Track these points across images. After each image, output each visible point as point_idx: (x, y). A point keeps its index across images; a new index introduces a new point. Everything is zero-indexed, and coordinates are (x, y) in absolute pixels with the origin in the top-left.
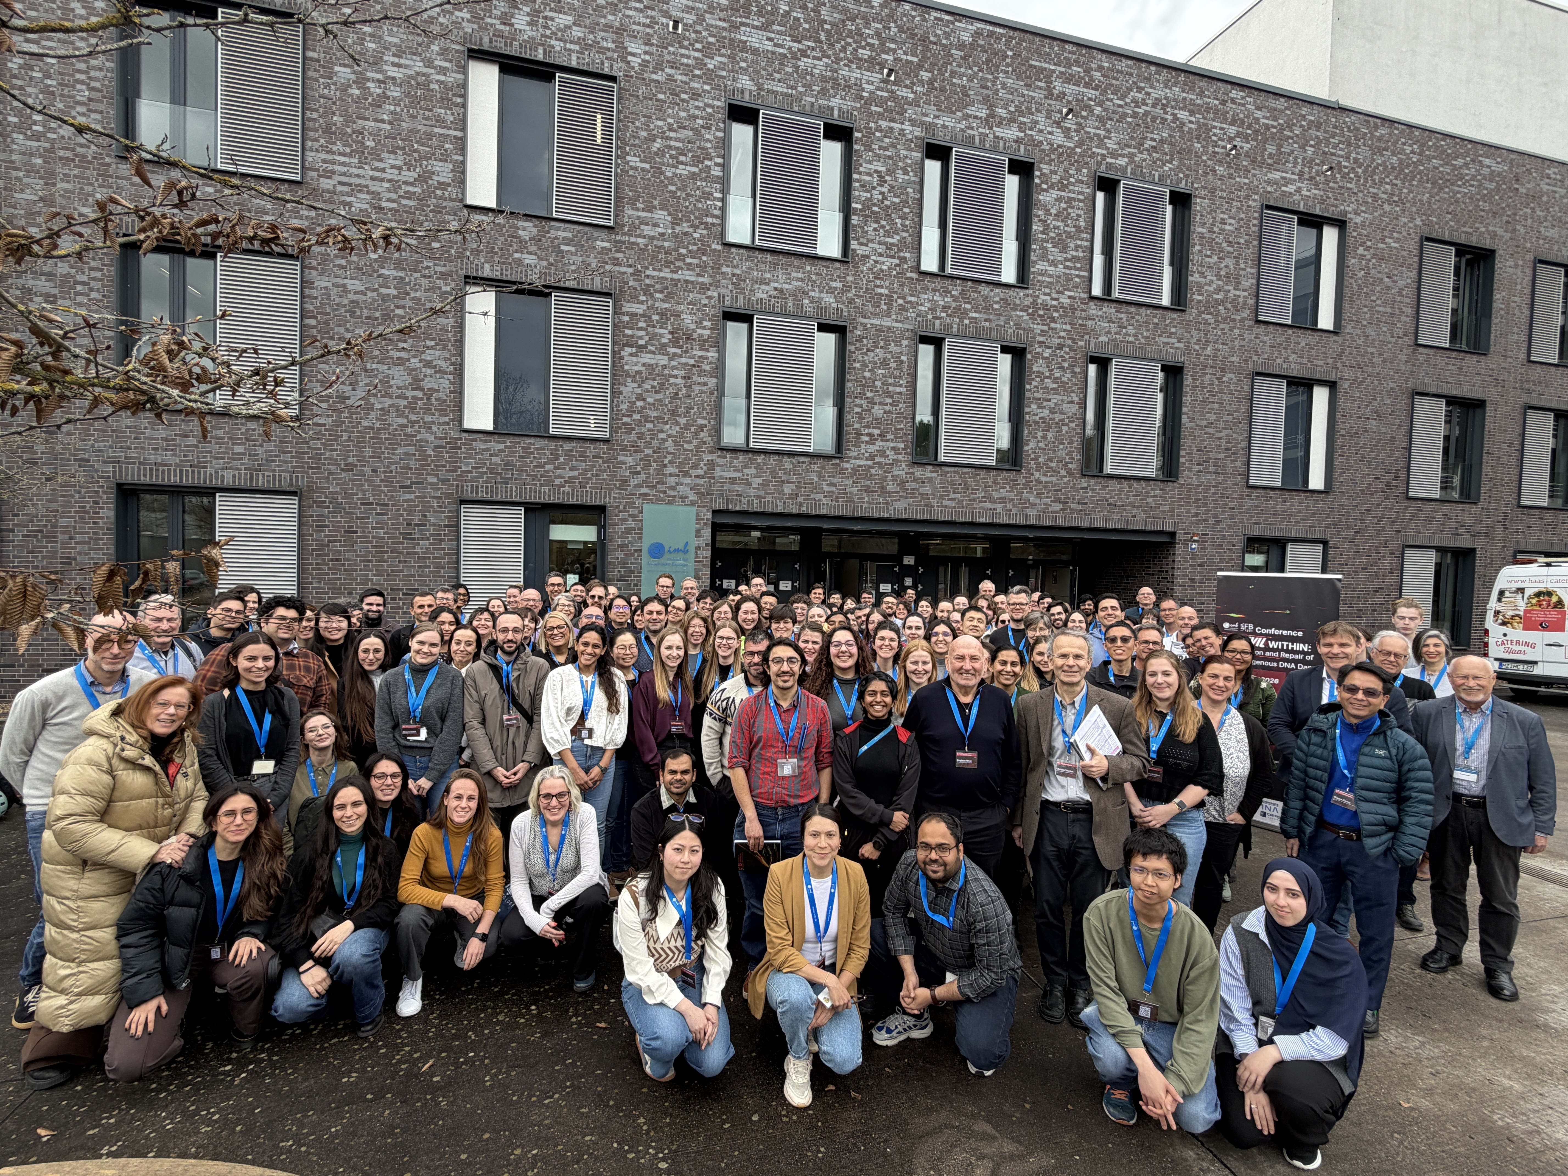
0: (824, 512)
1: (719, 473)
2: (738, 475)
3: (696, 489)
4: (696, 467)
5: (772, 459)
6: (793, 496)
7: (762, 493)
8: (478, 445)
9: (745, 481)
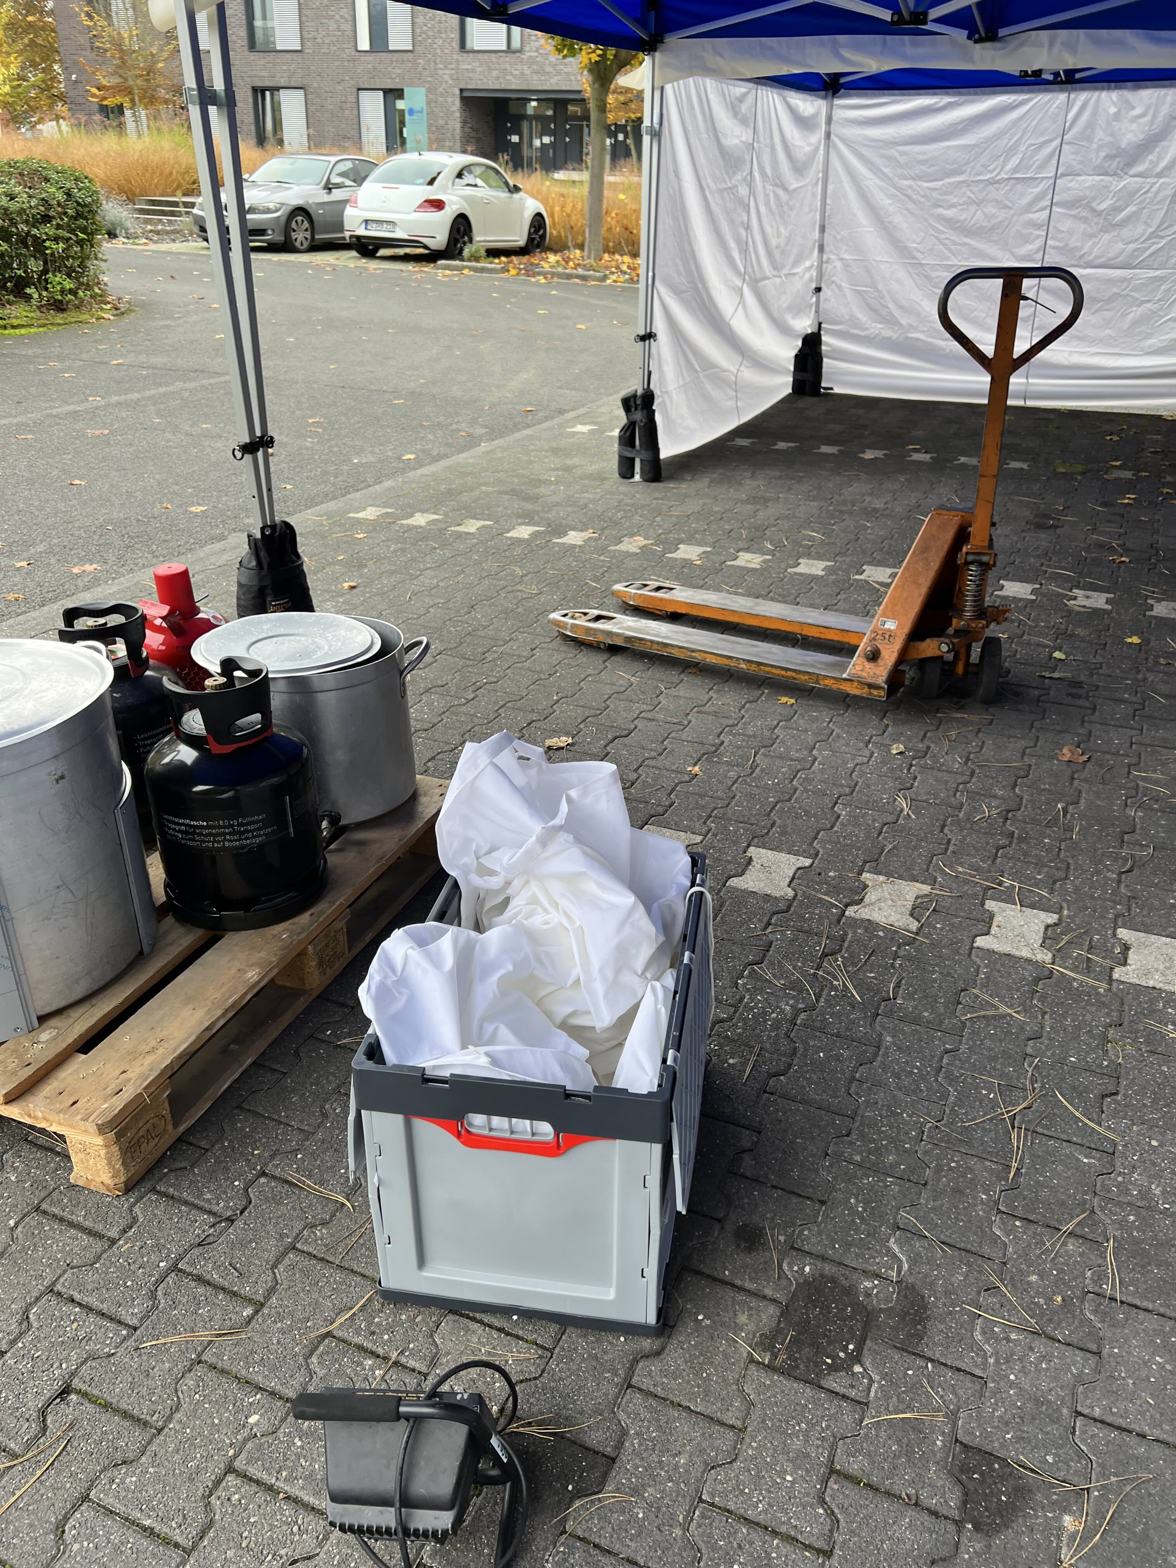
0: (513, 87)
1: (463, 66)
2: (470, 67)
3: (451, 76)
4: (451, 63)
5: (486, 56)
6: (497, 78)
7: (481, 77)
8: (363, 58)
9: (473, 71)
